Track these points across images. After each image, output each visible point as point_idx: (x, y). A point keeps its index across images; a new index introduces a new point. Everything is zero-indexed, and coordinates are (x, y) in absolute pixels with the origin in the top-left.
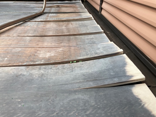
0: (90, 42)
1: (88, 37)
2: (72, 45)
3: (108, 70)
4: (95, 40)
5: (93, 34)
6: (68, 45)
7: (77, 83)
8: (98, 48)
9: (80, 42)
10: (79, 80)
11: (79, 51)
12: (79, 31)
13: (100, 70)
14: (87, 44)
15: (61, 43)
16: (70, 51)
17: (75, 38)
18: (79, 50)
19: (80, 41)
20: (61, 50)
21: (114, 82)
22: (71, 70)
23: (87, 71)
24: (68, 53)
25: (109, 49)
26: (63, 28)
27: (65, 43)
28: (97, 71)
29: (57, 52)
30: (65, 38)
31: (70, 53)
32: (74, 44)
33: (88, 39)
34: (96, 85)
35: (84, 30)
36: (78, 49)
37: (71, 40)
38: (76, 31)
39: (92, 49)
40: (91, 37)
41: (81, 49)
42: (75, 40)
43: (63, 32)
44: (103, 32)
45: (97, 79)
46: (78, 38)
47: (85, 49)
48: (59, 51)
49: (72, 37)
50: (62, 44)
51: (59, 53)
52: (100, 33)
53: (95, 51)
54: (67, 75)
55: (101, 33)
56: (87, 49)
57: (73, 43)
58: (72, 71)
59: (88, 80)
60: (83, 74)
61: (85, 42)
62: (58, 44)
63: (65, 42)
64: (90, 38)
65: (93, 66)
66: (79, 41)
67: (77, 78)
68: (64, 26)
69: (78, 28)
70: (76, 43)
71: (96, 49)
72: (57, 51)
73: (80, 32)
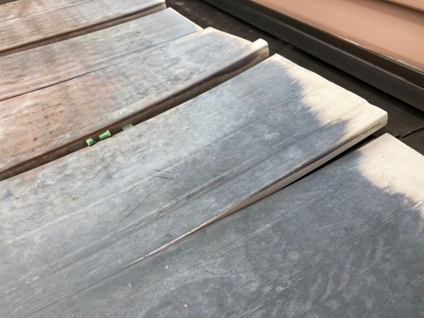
0: (133, 45)
1: (118, 31)
2: (69, 73)
3: (248, 126)
4: (148, 37)
5: (132, 17)
6: (51, 76)
7: (150, 220)
8: (172, 59)
9: (95, 57)
10: (154, 204)
11: (103, 89)
12: (75, 20)
13: (219, 135)
14: (124, 56)
15: (20, 76)
16: (67, 97)
17: (71, 47)
18: (104, 85)
19: (95, 54)
20: (29, 103)
21: (292, 166)
22: (104, 174)
23: (171, 157)
24: (61, 108)
25: (213, 51)
26: (12, 21)
27: (37, 75)
28: (208, 143)
29: (11, 117)
30: (32, 55)
31: (72, 104)
32: (75, 66)
33: (120, 39)
34: (230, 201)
35: (94, 14)
36: (96, 81)
37: (57, 57)
38: (65, 22)
39: (151, 70)
40: (131, 30)
41: (110, 78)
42: (73, 52)
43: (13, 37)
44: (165, 6)
45: (225, 174)
46: (81, 43)
47: (123, 74)
48: (20, 111)
49: (56, 46)
50: (26, 79)
51: (26, 120)
52: (156, 8)
53: (165, 72)
54: (94, 200)
55: (159, 8)
56: (132, 75)
57: (70, 64)
58: (110, 177)
59: (194, 194)
60: (158, 174)
61: (112, 49)
62: (8, 83)
63: (34, 69)
64: (128, 34)
65: (185, 128)
66: (90, 52)
67: (141, 200)
68: (12, 16)
69: (70, 10)
70: (82, 62)
71: (165, 65)
72: (14, 111)
73: (84, 23)
